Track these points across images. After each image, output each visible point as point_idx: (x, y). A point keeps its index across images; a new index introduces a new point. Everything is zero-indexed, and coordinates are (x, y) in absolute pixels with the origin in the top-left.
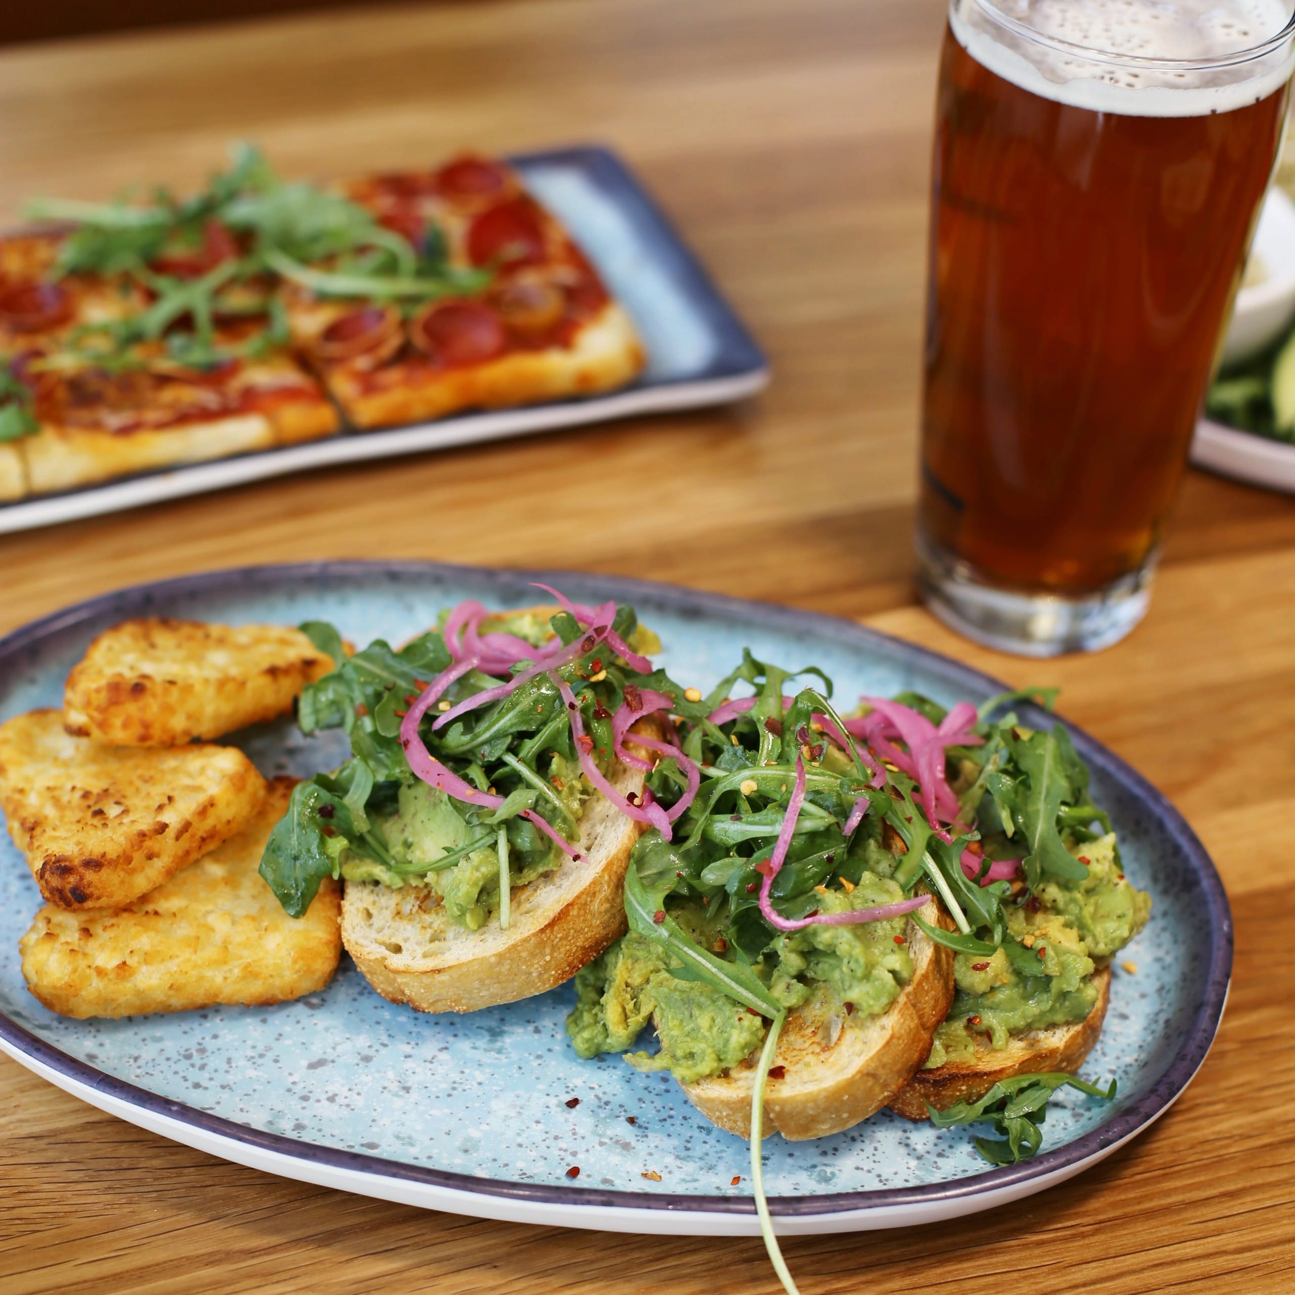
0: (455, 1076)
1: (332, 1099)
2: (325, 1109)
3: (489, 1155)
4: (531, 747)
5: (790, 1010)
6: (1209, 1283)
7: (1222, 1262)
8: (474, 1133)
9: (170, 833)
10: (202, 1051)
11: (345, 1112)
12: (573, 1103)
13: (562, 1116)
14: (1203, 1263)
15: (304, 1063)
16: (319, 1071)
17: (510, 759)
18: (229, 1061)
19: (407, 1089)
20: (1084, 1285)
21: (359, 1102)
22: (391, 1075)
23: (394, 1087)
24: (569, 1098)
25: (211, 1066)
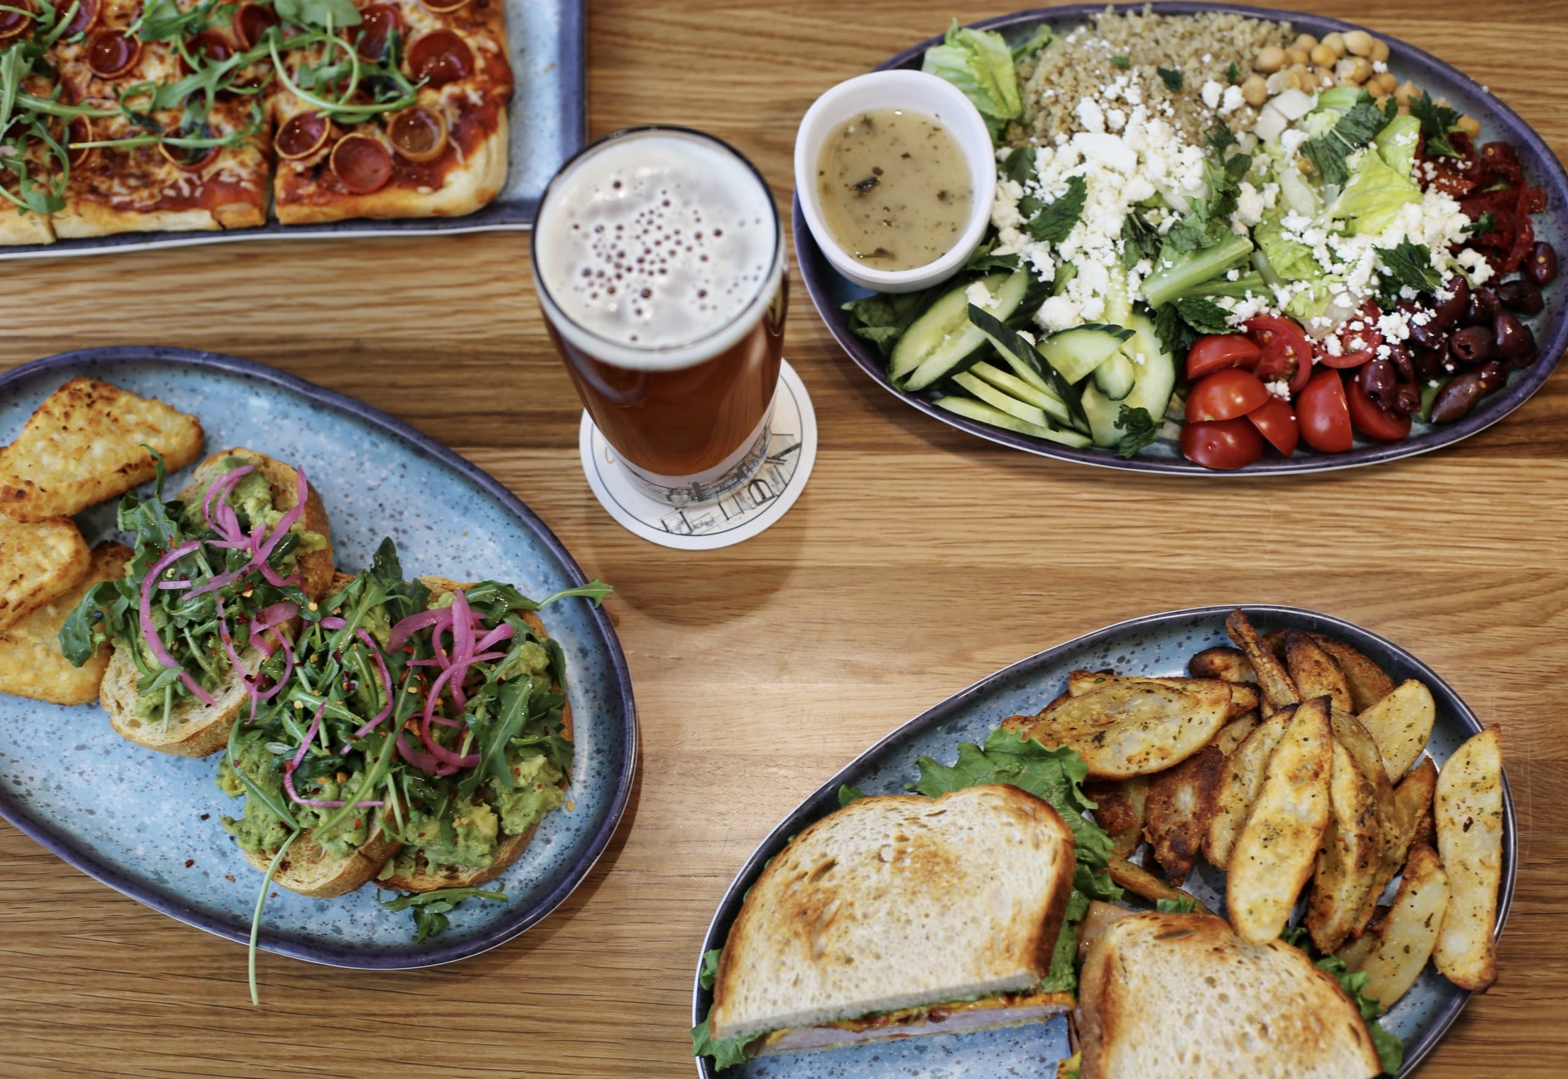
0: (150, 778)
1: (81, 774)
2: (75, 779)
3: (150, 837)
4: (198, 630)
5: (303, 830)
6: (513, 1036)
7: (529, 1025)
8: (147, 821)
9: (11, 607)
10: (25, 719)
11: (85, 785)
12: (205, 817)
13: (196, 823)
14: (517, 1021)
15: (74, 745)
16: (81, 752)
17: (186, 631)
18: (36, 731)
19: (121, 780)
20: (442, 1015)
21: (94, 780)
22: (116, 767)
23: (115, 776)
24: (203, 812)
25: (27, 731)
